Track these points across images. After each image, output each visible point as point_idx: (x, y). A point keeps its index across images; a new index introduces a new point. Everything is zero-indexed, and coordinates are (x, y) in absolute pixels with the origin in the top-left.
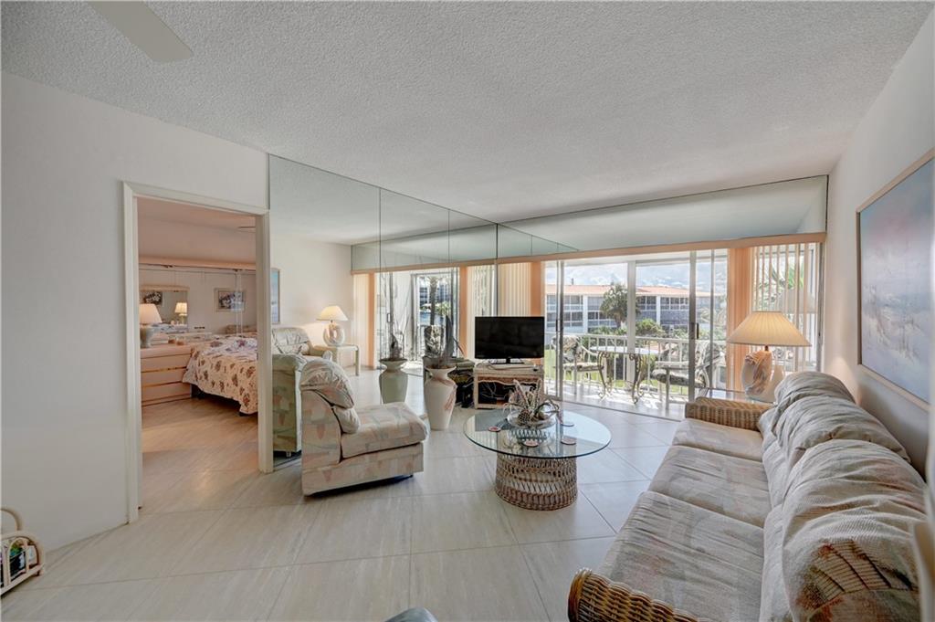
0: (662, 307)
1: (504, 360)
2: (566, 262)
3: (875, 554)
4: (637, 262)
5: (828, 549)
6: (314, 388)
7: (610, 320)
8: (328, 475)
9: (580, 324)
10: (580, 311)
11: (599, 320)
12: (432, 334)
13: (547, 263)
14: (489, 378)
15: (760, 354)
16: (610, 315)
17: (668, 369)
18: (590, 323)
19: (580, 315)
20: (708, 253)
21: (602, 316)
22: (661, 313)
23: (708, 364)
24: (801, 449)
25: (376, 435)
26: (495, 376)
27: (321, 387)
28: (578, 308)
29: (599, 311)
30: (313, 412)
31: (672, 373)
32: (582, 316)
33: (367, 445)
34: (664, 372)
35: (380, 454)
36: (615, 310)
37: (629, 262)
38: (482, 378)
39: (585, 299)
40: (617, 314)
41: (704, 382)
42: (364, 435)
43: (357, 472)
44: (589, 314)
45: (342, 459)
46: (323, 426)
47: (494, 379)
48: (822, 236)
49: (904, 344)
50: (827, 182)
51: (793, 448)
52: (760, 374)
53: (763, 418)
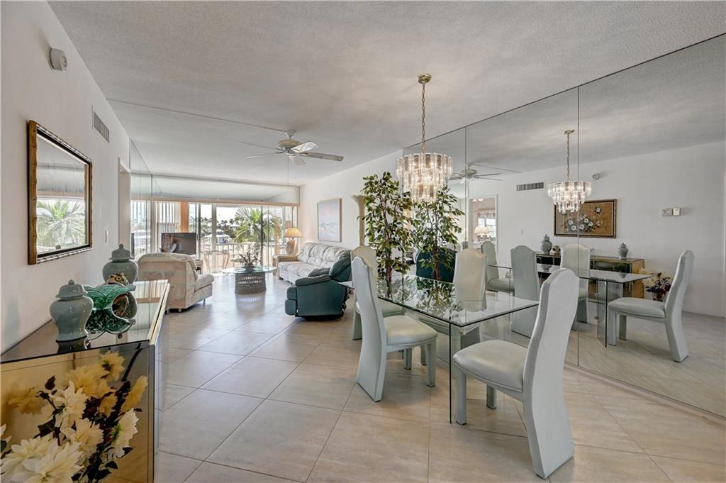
2: (201, 203)
15: (291, 241)
24: (324, 251)
48: (298, 205)
49: (331, 232)
50: (299, 189)
51: (321, 253)
52: (292, 247)
53: (299, 257)
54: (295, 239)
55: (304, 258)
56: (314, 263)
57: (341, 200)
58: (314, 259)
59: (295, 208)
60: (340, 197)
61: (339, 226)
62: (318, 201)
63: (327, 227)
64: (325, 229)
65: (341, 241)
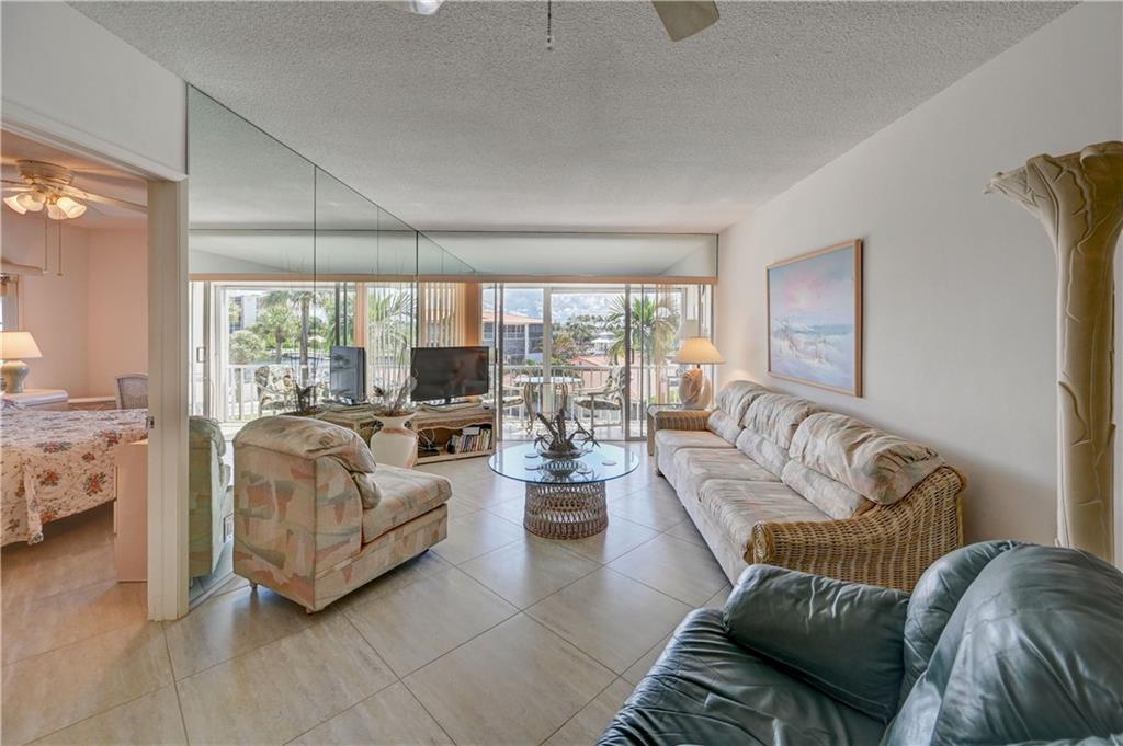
1: (443, 401)
2: (506, 284)
3: (899, 451)
4: (552, 289)
5: (881, 457)
6: (329, 452)
8: (347, 571)
12: (270, 378)
13: (484, 285)
14: (432, 424)
15: (693, 373)
17: (592, 395)
20: (639, 285)
23: (624, 386)
24: (793, 425)
25: (404, 504)
26: (441, 420)
27: (339, 449)
30: (331, 487)
31: (596, 399)
33: (394, 519)
34: (589, 399)
35: (406, 527)
37: (545, 289)
38: (423, 425)
39: (527, 328)
41: (621, 404)
42: (389, 506)
43: (381, 558)
45: (364, 545)
46: (343, 504)
47: (438, 424)
48: (714, 280)
49: (817, 355)
50: (716, 240)
51: (783, 428)
52: (696, 388)
53: (711, 420)
54: (702, 366)
55: (727, 425)
56: (755, 454)
57: (861, 246)
58: (757, 439)
59: (708, 287)
60: (857, 234)
61: (851, 337)
62: (770, 262)
63: (802, 338)
64: (793, 344)
65: (860, 393)
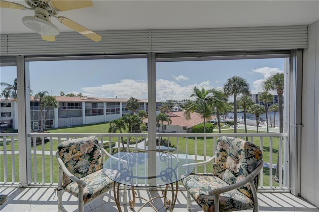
0: (146, 106)
7: (130, 111)
9: (119, 113)
10: (119, 108)
11: (126, 111)
16: (130, 109)
18: (123, 112)
19: (119, 109)
21: (127, 110)
22: (146, 108)
28: (118, 107)
29: (126, 108)
32: (120, 110)
36: (131, 107)
39: (121, 103)
40: (132, 109)
44: (123, 109)
